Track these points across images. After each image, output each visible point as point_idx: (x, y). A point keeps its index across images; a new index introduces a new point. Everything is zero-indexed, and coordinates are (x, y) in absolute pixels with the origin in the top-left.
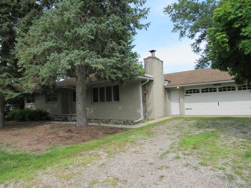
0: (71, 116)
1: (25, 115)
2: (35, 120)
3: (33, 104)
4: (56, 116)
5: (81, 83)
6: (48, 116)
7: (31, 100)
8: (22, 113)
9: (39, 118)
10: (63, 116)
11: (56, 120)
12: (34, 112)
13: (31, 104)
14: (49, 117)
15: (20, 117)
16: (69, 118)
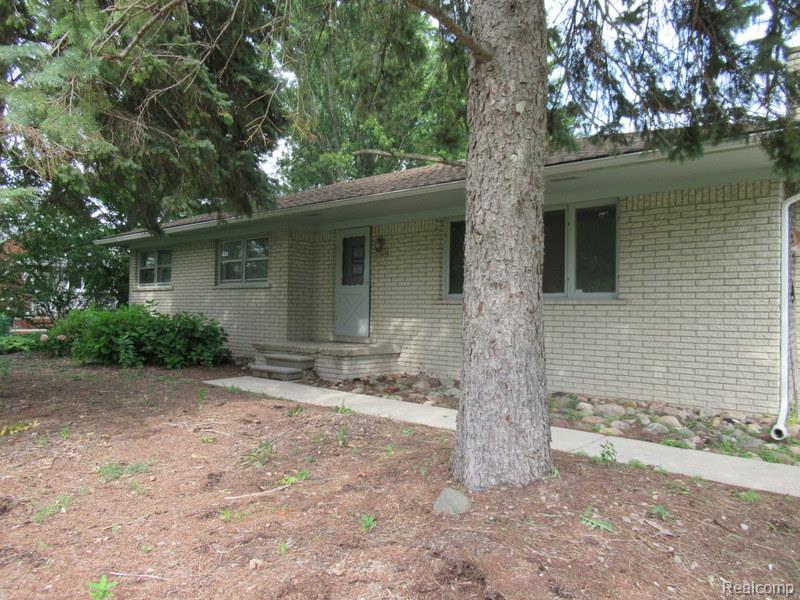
0: (339, 357)
1: (117, 335)
2: (162, 364)
3: (163, 287)
4: (261, 349)
5: (520, 107)
6: (225, 346)
7: (156, 272)
8: (107, 325)
9: (180, 352)
10: (298, 353)
11: (262, 371)
12: (160, 327)
13: (156, 286)
14: (229, 352)
15: (97, 346)
16: (324, 367)
